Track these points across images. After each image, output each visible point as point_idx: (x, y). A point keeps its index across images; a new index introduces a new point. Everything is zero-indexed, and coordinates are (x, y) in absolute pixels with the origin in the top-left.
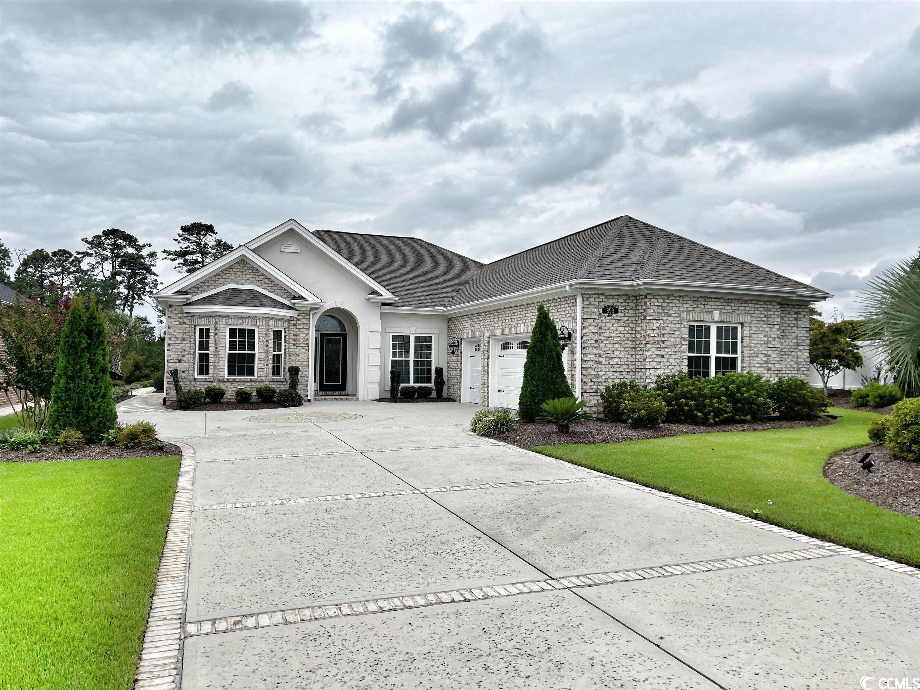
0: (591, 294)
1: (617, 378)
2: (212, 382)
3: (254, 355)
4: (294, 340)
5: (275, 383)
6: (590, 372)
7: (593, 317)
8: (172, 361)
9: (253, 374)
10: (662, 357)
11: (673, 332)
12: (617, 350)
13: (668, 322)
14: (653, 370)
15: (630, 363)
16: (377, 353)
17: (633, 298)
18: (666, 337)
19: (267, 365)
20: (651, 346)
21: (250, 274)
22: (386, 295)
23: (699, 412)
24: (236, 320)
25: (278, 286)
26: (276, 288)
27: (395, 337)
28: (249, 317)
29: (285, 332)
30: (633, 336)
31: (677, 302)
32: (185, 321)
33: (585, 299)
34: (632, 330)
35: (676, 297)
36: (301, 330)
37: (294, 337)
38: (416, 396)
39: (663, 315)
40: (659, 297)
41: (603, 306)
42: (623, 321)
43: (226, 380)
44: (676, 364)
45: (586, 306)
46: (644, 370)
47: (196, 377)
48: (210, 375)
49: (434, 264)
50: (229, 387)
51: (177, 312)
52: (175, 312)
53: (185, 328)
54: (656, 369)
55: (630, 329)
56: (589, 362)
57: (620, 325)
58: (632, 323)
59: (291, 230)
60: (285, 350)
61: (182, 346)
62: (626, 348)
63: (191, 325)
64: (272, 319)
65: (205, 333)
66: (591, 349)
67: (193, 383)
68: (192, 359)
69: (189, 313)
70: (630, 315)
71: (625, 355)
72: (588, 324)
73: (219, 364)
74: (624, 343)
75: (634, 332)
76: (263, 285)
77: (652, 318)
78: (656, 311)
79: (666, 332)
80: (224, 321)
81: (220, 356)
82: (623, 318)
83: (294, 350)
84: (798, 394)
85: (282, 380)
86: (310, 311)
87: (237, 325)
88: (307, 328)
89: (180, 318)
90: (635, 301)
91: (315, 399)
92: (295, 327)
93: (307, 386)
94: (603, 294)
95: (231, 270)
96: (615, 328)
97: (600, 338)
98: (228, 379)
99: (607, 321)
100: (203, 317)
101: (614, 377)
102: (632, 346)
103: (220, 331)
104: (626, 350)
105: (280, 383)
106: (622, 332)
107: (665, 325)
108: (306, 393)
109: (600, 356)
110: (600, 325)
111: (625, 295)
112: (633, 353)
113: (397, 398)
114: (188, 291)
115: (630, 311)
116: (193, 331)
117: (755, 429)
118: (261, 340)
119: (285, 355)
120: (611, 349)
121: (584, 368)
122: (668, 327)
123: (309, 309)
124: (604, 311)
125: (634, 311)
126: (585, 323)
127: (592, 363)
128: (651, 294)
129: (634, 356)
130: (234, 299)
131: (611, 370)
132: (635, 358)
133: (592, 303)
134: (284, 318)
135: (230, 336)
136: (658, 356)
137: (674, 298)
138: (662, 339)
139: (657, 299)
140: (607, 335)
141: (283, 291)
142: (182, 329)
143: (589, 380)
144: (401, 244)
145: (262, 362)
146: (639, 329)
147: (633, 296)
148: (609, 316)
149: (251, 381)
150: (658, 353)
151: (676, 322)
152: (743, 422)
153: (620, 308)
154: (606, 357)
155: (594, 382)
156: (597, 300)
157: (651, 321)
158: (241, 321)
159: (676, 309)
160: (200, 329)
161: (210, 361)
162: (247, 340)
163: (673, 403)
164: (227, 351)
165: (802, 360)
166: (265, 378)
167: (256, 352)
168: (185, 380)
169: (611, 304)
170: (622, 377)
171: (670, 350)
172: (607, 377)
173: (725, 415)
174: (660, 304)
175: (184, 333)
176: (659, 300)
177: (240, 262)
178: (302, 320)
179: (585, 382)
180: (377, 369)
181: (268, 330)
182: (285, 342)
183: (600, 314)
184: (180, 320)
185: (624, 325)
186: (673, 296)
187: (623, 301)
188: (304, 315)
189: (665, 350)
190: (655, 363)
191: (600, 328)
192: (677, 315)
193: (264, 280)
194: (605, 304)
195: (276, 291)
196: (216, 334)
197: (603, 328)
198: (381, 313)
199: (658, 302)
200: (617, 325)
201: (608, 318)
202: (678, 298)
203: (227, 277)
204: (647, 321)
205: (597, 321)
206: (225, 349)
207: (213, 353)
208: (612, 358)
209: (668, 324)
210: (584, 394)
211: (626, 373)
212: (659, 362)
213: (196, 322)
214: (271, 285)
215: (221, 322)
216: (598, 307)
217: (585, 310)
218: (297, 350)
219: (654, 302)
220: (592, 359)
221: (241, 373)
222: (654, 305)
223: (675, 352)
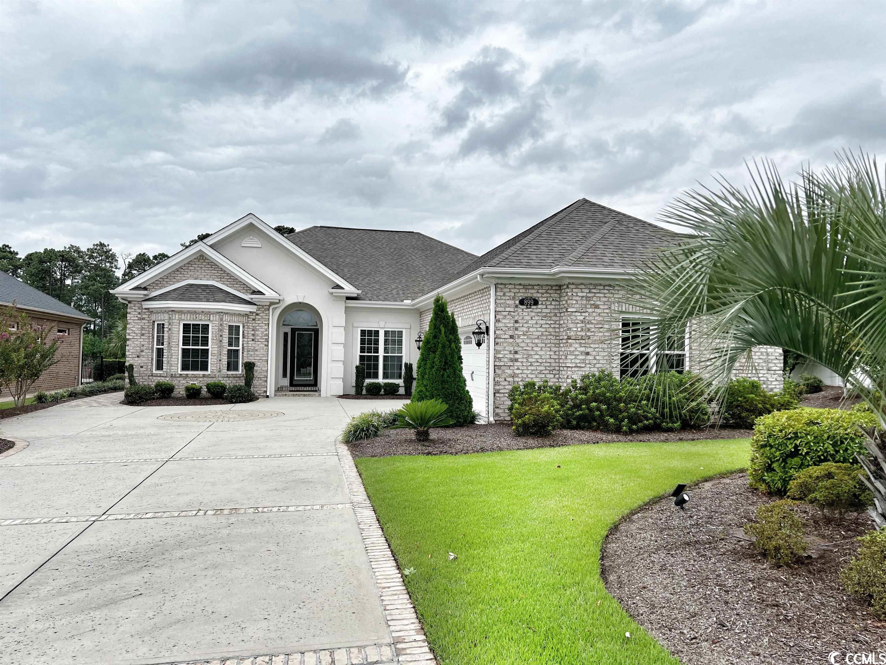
0: (505, 284)
1: (536, 377)
2: (166, 377)
3: (208, 350)
4: (253, 335)
5: (230, 379)
6: (504, 371)
7: (508, 309)
8: (130, 356)
9: (206, 369)
10: (588, 354)
11: (600, 326)
12: (537, 346)
13: (595, 314)
14: (576, 369)
15: (553, 361)
16: (341, 348)
17: (557, 288)
18: (591, 332)
19: (220, 360)
20: (574, 341)
21: (210, 269)
22: (349, 289)
23: (611, 417)
24: (189, 315)
25: (237, 281)
26: (235, 283)
27: (363, 332)
28: (203, 312)
29: (244, 327)
30: (557, 330)
31: (606, 291)
32: (144, 316)
33: (498, 290)
34: (555, 323)
35: (604, 286)
36: (260, 325)
37: (253, 332)
38: (382, 392)
39: (589, 306)
40: (583, 287)
41: (521, 298)
42: (544, 314)
43: (178, 376)
44: (605, 361)
45: (499, 298)
46: (565, 369)
47: (154, 372)
48: (164, 370)
49: (424, 257)
50: (181, 382)
51: (136, 308)
52: (134, 308)
53: (144, 323)
54: (580, 367)
55: (552, 322)
56: (503, 360)
57: (540, 318)
58: (556, 315)
59: (251, 225)
60: (243, 345)
61: (141, 342)
62: (549, 344)
63: (150, 320)
64: (226, 313)
65: (161, 327)
66: (505, 345)
67: (151, 378)
68: (150, 354)
69: (148, 309)
70: (553, 307)
71: (546, 351)
72: (501, 317)
73: (172, 359)
74: (545, 338)
75: (557, 326)
76: (222, 280)
77: (574, 310)
78: (579, 302)
79: (592, 326)
80: (177, 316)
81: (173, 351)
82: (544, 311)
83: (253, 345)
84: (745, 398)
85: (239, 376)
86: (269, 306)
87: (190, 320)
88: (266, 322)
89: (139, 314)
90: (559, 292)
91: (275, 395)
92: (254, 322)
93: (266, 381)
94: (520, 284)
95: (190, 265)
96: (534, 322)
97: (516, 332)
98: (181, 375)
99: (524, 313)
100: (159, 313)
101: (533, 376)
102: (556, 341)
103: (173, 326)
104: (548, 345)
105: (237, 379)
106: (544, 326)
107: (591, 318)
108: (265, 389)
109: (516, 353)
110: (516, 318)
111: (547, 285)
112: (557, 349)
113: (361, 394)
114: (148, 287)
115: (553, 303)
116: (151, 327)
117: (681, 439)
118: (214, 336)
119: (243, 350)
120: (530, 345)
121: (496, 366)
122: (594, 320)
123: (268, 304)
124: (522, 302)
125: (557, 303)
126: (498, 317)
127: (506, 360)
128: (573, 284)
129: (557, 353)
130: (188, 294)
131: (529, 368)
132: (559, 355)
133: (507, 294)
134: (242, 313)
135: (184, 331)
136: (582, 353)
137: (602, 287)
138: (588, 334)
139: (581, 289)
140: (525, 329)
141: (242, 286)
142: (141, 324)
143: (503, 380)
144: (397, 238)
145: (215, 357)
146: (562, 322)
147: (557, 285)
148: (527, 308)
149: (204, 376)
150: (583, 349)
151: (605, 314)
152: (670, 430)
153: (540, 299)
154: (524, 354)
155: (509, 382)
156: (512, 290)
157: (574, 314)
158: (194, 316)
159: (604, 299)
160: (158, 324)
161: (164, 357)
162: (200, 335)
163: (584, 406)
164: (181, 346)
165: (773, 358)
166: (217, 374)
167: (209, 347)
168: (143, 375)
169: (529, 295)
170: (543, 376)
171: (597, 346)
172: (525, 376)
173: (645, 422)
174: (585, 294)
175: (142, 329)
176: (583, 290)
177: (199, 258)
178: (261, 315)
179: (498, 382)
180: (341, 364)
181: (221, 325)
182: (243, 337)
183: (517, 306)
184: (139, 316)
185: (546, 319)
186: (601, 285)
187: (544, 291)
188: (263, 309)
189: (591, 346)
190: (578, 361)
191: (516, 322)
192: (606, 307)
193: (223, 275)
194: (522, 295)
195: (235, 286)
196: (170, 329)
197: (520, 321)
198: (346, 307)
199: (583, 292)
200: (537, 318)
201: (526, 310)
202: (607, 288)
203: (186, 273)
204: (569, 313)
205: (512, 313)
206: (178, 345)
207: (166, 349)
208: (531, 355)
209: (594, 317)
210: (497, 395)
211: (548, 372)
212: (583, 359)
213: (153, 317)
214: (230, 280)
215: (174, 318)
216: (514, 298)
217: (498, 301)
218: (256, 345)
219: (577, 293)
220: (506, 356)
221: (195, 368)
222: (577, 296)
223: (604, 349)
